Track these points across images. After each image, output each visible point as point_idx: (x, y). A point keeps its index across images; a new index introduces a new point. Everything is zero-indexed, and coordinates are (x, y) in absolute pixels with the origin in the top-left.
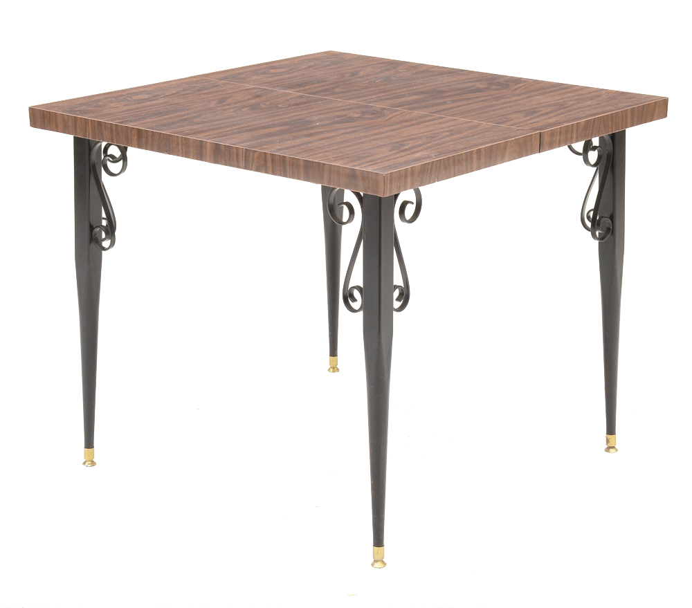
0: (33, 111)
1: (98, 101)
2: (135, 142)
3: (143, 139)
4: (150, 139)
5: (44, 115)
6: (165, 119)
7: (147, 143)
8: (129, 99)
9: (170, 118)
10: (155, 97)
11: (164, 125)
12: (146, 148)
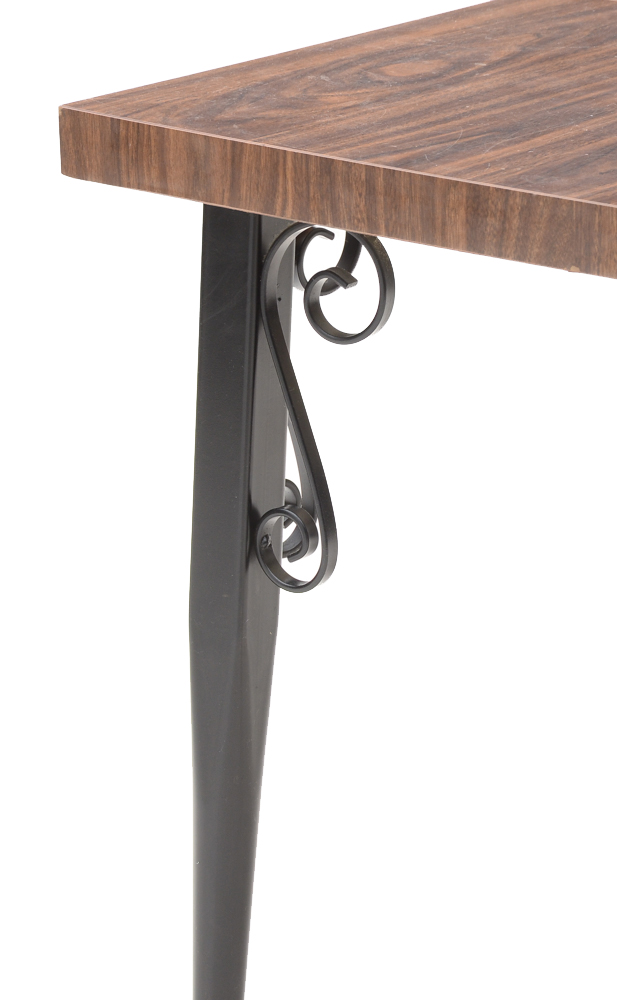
0: (74, 122)
1: (277, 84)
2: (459, 229)
3: (491, 220)
4: (516, 222)
5: (116, 136)
6: (543, 149)
7: (502, 233)
8: (377, 77)
9: (558, 145)
10: (459, 71)
11: (554, 171)
12: (500, 253)
